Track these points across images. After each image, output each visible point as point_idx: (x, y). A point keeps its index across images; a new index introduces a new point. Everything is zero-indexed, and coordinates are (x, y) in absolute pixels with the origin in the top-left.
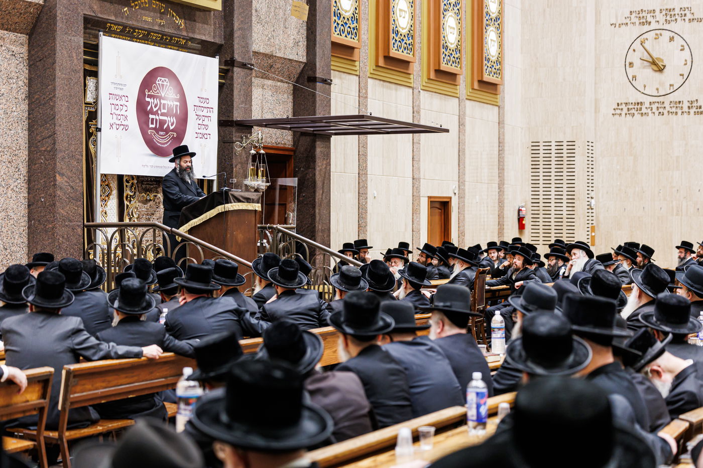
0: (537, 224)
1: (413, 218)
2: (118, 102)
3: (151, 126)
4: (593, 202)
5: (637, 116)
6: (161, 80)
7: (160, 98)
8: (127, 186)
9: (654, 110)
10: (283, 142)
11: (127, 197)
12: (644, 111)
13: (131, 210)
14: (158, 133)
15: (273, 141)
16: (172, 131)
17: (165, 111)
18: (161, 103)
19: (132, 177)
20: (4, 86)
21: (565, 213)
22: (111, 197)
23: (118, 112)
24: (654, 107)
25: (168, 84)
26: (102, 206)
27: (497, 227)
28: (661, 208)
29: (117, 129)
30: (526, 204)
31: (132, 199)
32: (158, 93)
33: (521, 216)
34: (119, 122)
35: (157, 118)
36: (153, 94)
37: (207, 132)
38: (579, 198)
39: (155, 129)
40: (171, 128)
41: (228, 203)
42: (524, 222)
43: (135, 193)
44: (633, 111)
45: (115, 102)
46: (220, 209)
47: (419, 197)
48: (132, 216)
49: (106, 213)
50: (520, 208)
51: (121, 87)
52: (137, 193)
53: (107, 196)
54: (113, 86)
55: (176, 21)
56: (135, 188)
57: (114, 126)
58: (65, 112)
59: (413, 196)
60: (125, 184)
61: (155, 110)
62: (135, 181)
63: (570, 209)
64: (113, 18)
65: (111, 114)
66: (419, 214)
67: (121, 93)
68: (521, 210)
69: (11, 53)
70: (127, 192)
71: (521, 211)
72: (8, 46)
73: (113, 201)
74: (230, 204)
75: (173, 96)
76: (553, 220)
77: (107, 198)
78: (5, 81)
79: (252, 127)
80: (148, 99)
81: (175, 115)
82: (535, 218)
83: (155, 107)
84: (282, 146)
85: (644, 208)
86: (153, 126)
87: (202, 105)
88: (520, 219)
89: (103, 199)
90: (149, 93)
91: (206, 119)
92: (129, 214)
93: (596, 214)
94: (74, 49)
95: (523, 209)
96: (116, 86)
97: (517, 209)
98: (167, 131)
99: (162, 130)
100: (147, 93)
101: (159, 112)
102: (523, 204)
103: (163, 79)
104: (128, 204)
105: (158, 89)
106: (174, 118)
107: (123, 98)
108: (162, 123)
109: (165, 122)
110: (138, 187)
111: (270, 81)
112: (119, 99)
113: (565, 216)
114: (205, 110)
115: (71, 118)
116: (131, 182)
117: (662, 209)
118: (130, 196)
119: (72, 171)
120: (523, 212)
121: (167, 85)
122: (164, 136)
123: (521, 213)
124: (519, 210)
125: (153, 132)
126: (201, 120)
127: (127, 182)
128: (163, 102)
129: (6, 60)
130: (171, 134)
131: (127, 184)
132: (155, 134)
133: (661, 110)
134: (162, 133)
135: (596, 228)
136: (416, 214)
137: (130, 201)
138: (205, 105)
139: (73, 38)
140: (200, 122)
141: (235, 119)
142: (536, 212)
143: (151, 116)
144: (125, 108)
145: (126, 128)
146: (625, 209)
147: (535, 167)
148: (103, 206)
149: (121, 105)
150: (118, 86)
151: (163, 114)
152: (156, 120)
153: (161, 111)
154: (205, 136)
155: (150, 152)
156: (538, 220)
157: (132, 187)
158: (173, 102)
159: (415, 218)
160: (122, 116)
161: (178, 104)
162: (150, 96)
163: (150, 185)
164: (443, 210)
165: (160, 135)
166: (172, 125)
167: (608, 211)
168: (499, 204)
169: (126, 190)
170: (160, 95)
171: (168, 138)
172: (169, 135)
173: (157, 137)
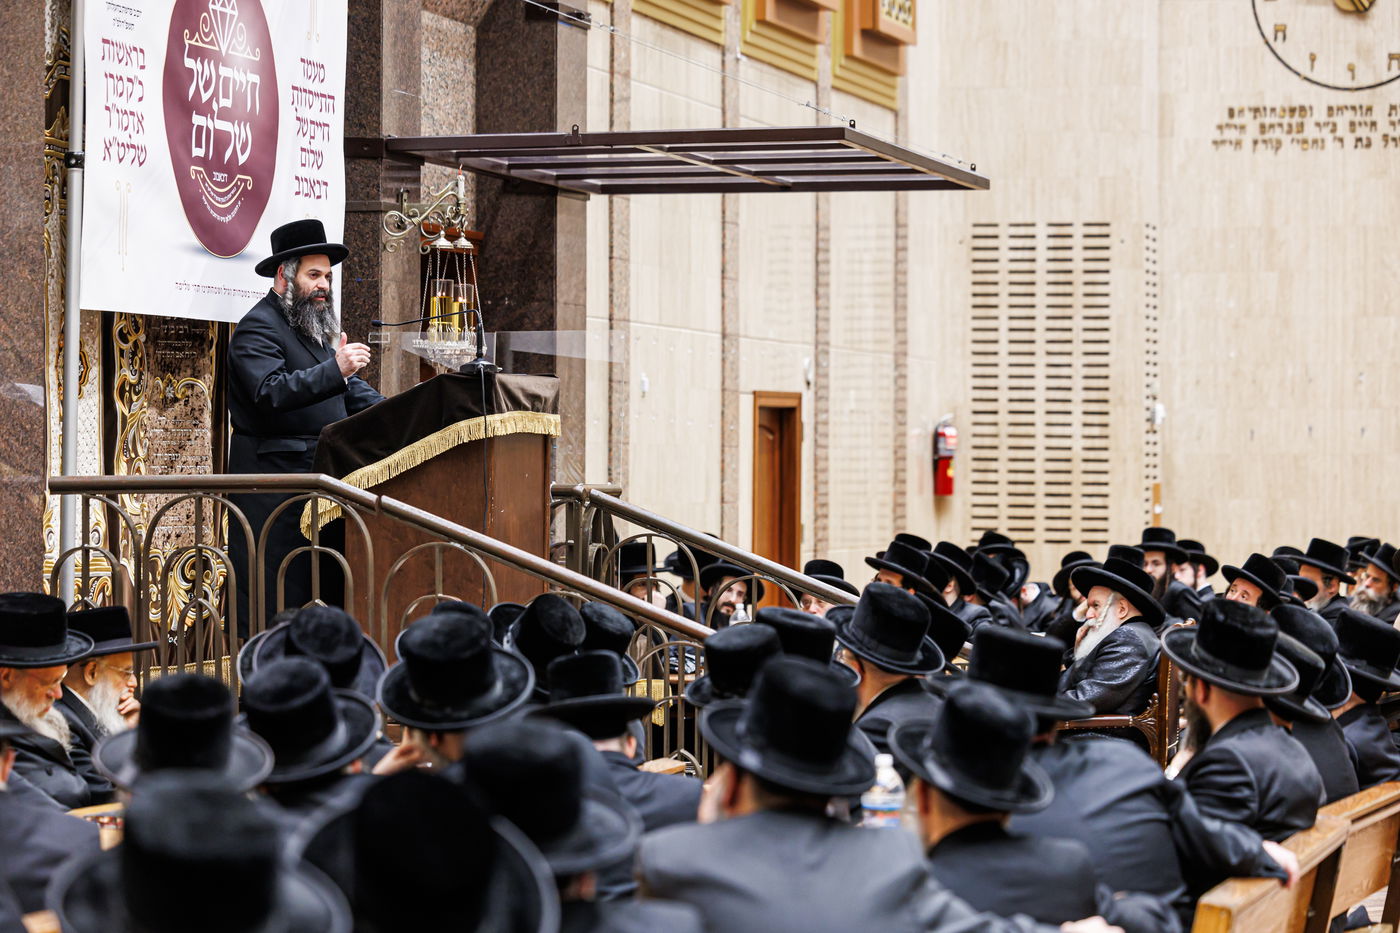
0: (991, 477)
1: (723, 461)
2: (122, 70)
3: (196, 152)
4: (1160, 409)
5: (1290, 149)
7: (217, 58)
8: (122, 352)
9: (1343, 130)
11: (122, 391)
12: (1311, 132)
13: (132, 432)
14: (211, 177)
16: (244, 169)
17: (226, 103)
18: (218, 76)
19: (135, 321)
21: (1078, 444)
22: (85, 391)
23: (122, 103)
24: (1342, 121)
25: (236, 13)
27: (890, 488)
28: (1363, 430)
29: (120, 161)
30: (955, 418)
32: (211, 43)
33: (943, 453)
34: (123, 138)
35: (210, 124)
36: (200, 44)
38: (1121, 400)
39: (204, 162)
40: (242, 159)
41: (491, 412)
42: (950, 473)
43: (141, 375)
44: (1277, 134)
45: (116, 69)
46: (465, 430)
47: (736, 392)
48: (133, 456)
50: (940, 430)
51: (128, 18)
52: (146, 378)
54: (112, 14)
56: (141, 361)
57: (114, 150)
59: (723, 390)
60: (118, 344)
61: (205, 97)
62: (143, 335)
63: (1096, 431)
65: (107, 108)
66: (737, 446)
67: (128, 39)
68: (943, 435)
70: (125, 374)
71: (941, 439)
73: (91, 402)
74: (497, 417)
75: (245, 56)
76: (1039, 466)
79: (421, 160)
80: (187, 62)
81: (250, 118)
82: (984, 461)
83: (206, 88)
85: (1310, 429)
86: (201, 153)
87: (309, 85)
88: (941, 464)
90: (193, 42)
91: (319, 132)
92: (127, 449)
93: (1164, 448)
95: (949, 431)
96: (117, 15)
97: (931, 430)
98: (232, 169)
99: (220, 165)
100: (187, 42)
101: (215, 107)
102: (948, 417)
104: (126, 412)
105: (212, 28)
106: (248, 127)
107: (134, 57)
108: (222, 139)
109: (228, 139)
110: (148, 356)
112: (124, 60)
113: (1078, 453)
114: (317, 102)
116: (131, 339)
117: (1366, 434)
118: (130, 385)
119: (19, 299)
120: (952, 441)
123: (941, 445)
124: (937, 436)
125: (200, 172)
126: (308, 137)
127: (124, 338)
128: (224, 71)
130: (242, 181)
131: (124, 346)
132: (204, 181)
133: (1363, 132)
134: (220, 177)
135: (1163, 491)
136: (731, 447)
137: (129, 403)
138: (315, 87)
140: (306, 143)
141: (384, 135)
142: (987, 442)
143: (198, 120)
144: (138, 91)
145: (140, 156)
146: (1252, 433)
147: (983, 302)
149: (130, 80)
150: (123, 17)
151: (224, 114)
152: (208, 133)
153: (218, 102)
154: (317, 189)
155: (195, 241)
156: (992, 465)
157: (134, 354)
158: (246, 73)
159: (727, 460)
160: (131, 117)
161: (258, 80)
162: (196, 53)
163: (176, 349)
164: (777, 435)
165: (215, 184)
166: (243, 150)
167: (1199, 438)
168: (896, 417)
169: (121, 367)
170: (217, 48)
171: (233, 192)
172: (236, 185)
173: (209, 189)
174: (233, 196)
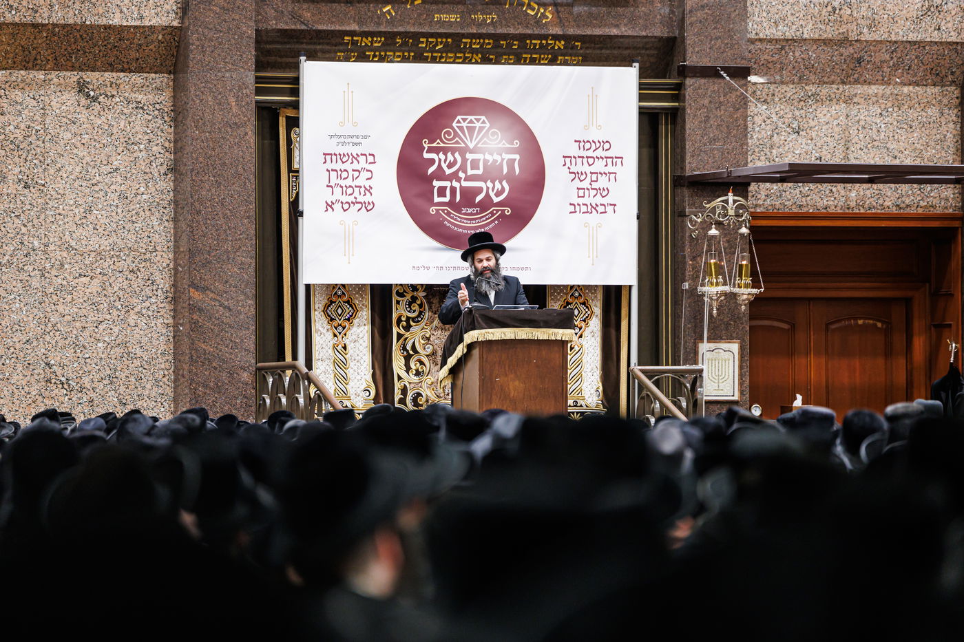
2: (347, 166)
3: (437, 199)
6: (464, 120)
7: (464, 151)
8: (398, 302)
10: (922, 203)
11: (399, 321)
13: (412, 341)
14: (458, 211)
15: (886, 204)
16: (499, 204)
17: (480, 172)
18: (464, 160)
19: (414, 288)
20: (119, 157)
22: (356, 321)
23: (349, 182)
25: (488, 125)
26: (335, 336)
29: (345, 211)
31: (412, 323)
32: (457, 142)
34: (351, 199)
35: (455, 184)
36: (442, 145)
37: (604, 201)
39: (451, 204)
40: (496, 200)
43: (420, 313)
45: (339, 166)
48: (411, 352)
49: (345, 348)
51: (355, 140)
52: (427, 314)
53: (348, 319)
54: (335, 140)
55: (529, 11)
56: (421, 306)
57: (337, 207)
58: (209, 190)
60: (395, 298)
61: (448, 172)
62: (422, 294)
64: (354, 27)
65: (328, 186)
67: (355, 150)
69: (135, 105)
70: (400, 311)
72: (127, 95)
73: (361, 328)
75: (500, 146)
77: (347, 324)
78: (120, 150)
80: (426, 156)
83: (450, 166)
84: (920, 211)
86: (447, 199)
87: (590, 153)
89: (339, 325)
90: (434, 145)
91: (605, 178)
92: (404, 348)
94: (231, 90)
96: (342, 140)
98: (486, 204)
99: (471, 204)
100: (426, 146)
101: (461, 175)
103: (470, 118)
104: (402, 331)
105: (456, 134)
106: (504, 183)
107: (362, 159)
108: (469, 193)
109: (480, 190)
110: (430, 303)
111: (873, 87)
112: (350, 161)
114: (599, 163)
115: (224, 198)
116: (408, 297)
118: (408, 319)
119: (224, 283)
121: (481, 129)
122: (477, 214)
125: (443, 210)
126: (588, 180)
127: (400, 294)
128: (469, 156)
129: (124, 117)
130: (497, 211)
131: (399, 299)
132: (449, 214)
134: (470, 210)
137: (407, 328)
138: (599, 153)
139: (228, 75)
140: (586, 184)
141: (688, 173)
143: (437, 184)
144: (365, 175)
145: (368, 207)
148: (340, 337)
149: (353, 170)
150: (349, 140)
151: (471, 178)
152: (453, 190)
153: (465, 172)
154: (601, 209)
155: (435, 244)
157: (412, 302)
158: (501, 155)
160: (357, 190)
161: (517, 157)
165: (465, 214)
166: (498, 195)
169: (397, 309)
170: (463, 145)
171: (487, 217)
172: (492, 212)
173: (455, 217)
174: (487, 219)
